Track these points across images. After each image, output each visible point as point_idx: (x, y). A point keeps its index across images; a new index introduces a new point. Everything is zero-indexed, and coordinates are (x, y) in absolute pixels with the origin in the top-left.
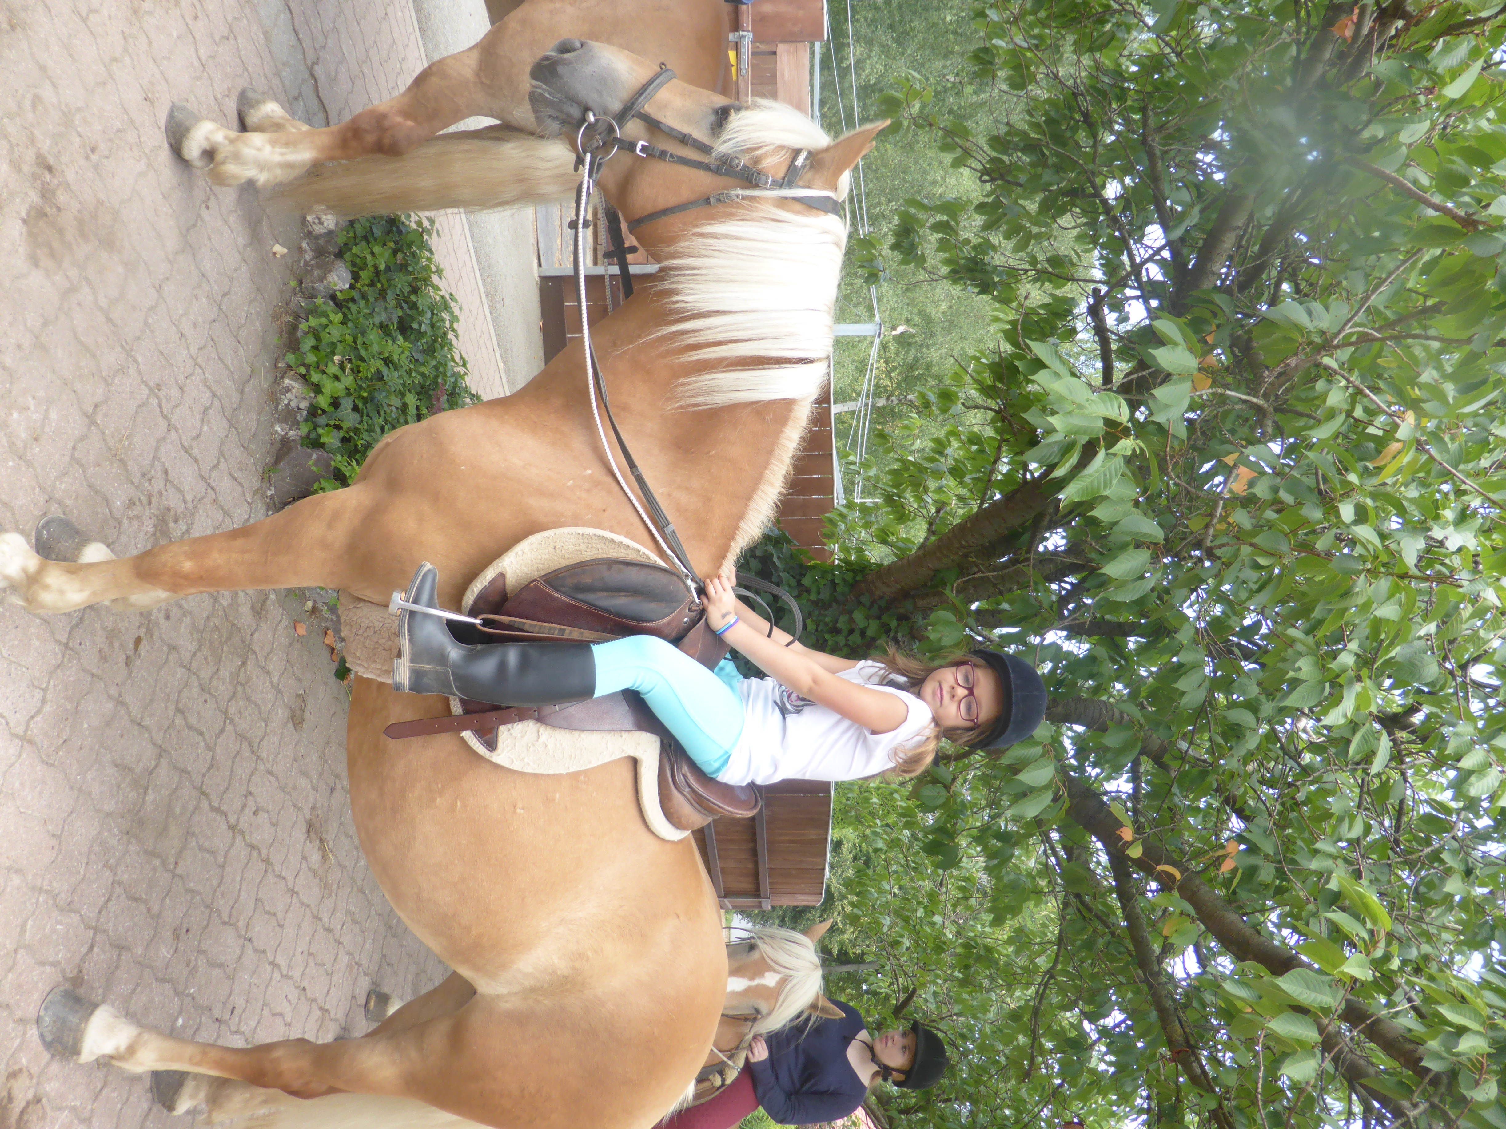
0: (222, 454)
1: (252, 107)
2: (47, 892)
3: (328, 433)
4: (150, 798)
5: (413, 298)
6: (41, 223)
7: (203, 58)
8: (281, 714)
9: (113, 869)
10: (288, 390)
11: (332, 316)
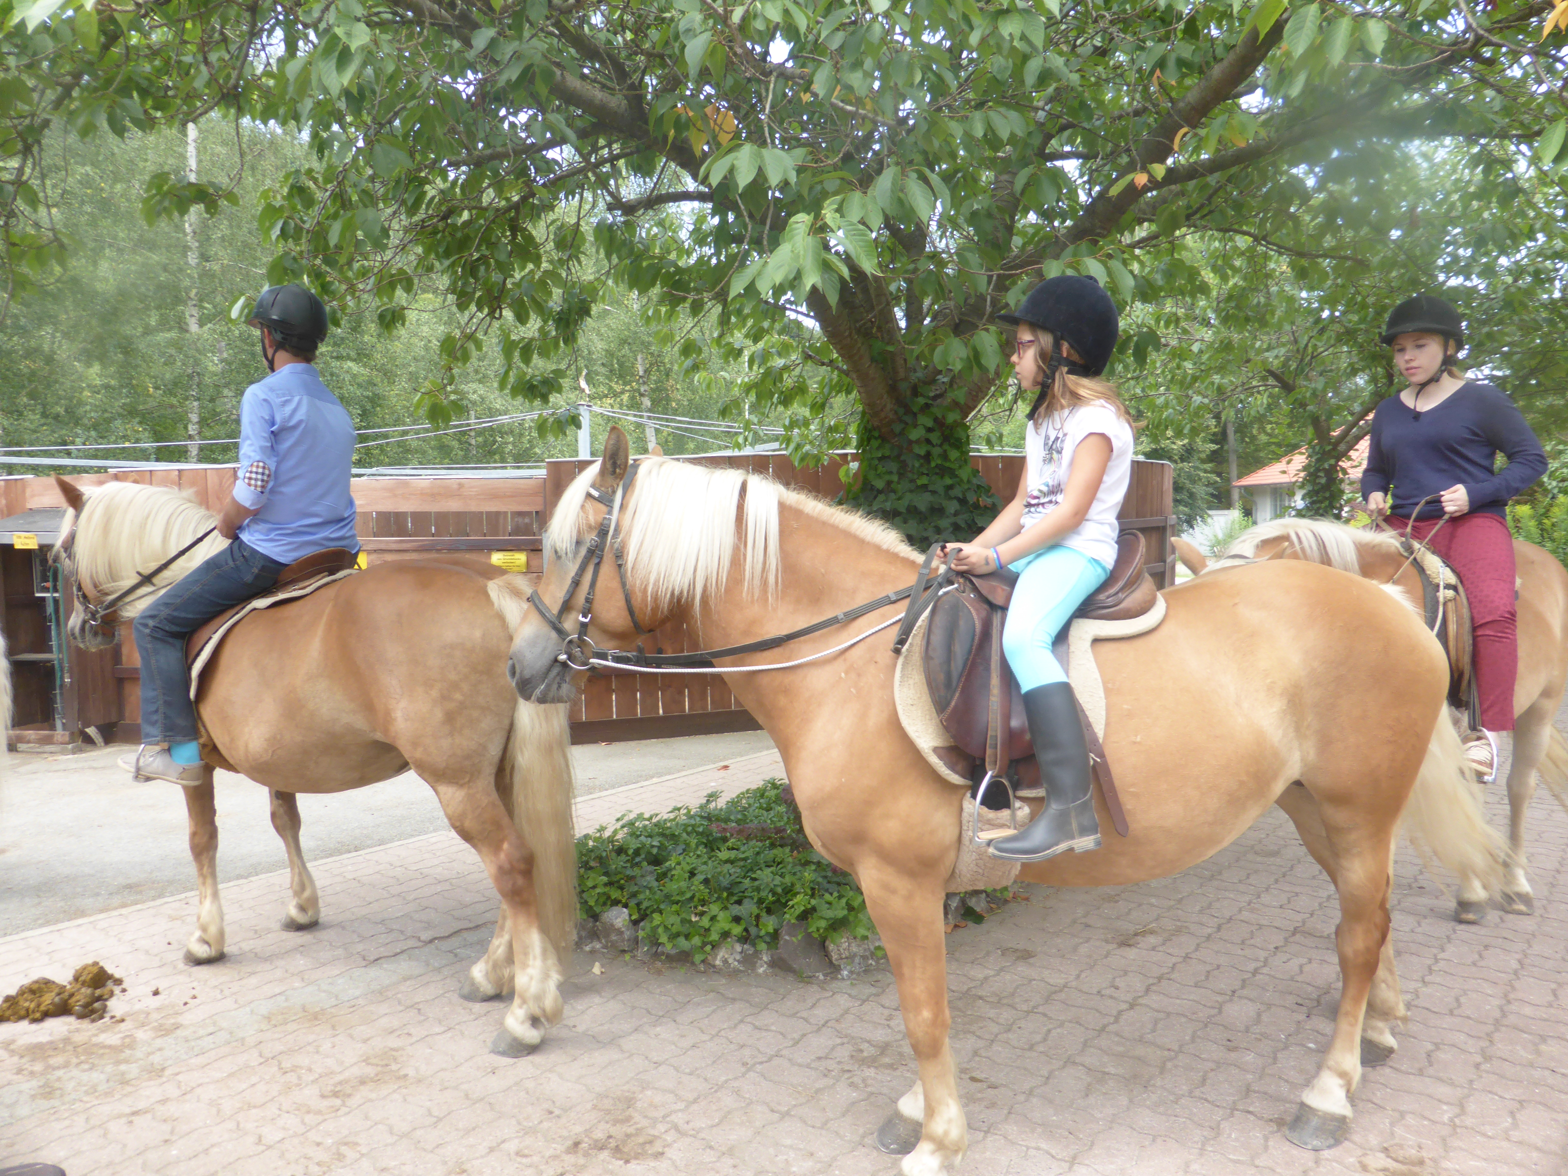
0: (794, 1015)
1: (478, 989)
2: (1203, 1144)
3: (765, 925)
4: (1113, 1070)
5: (630, 852)
6: (626, 1150)
7: (443, 1029)
8: (1022, 968)
9: (1178, 1098)
10: (725, 961)
11: (656, 922)
